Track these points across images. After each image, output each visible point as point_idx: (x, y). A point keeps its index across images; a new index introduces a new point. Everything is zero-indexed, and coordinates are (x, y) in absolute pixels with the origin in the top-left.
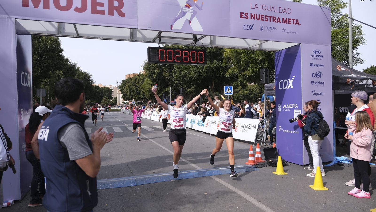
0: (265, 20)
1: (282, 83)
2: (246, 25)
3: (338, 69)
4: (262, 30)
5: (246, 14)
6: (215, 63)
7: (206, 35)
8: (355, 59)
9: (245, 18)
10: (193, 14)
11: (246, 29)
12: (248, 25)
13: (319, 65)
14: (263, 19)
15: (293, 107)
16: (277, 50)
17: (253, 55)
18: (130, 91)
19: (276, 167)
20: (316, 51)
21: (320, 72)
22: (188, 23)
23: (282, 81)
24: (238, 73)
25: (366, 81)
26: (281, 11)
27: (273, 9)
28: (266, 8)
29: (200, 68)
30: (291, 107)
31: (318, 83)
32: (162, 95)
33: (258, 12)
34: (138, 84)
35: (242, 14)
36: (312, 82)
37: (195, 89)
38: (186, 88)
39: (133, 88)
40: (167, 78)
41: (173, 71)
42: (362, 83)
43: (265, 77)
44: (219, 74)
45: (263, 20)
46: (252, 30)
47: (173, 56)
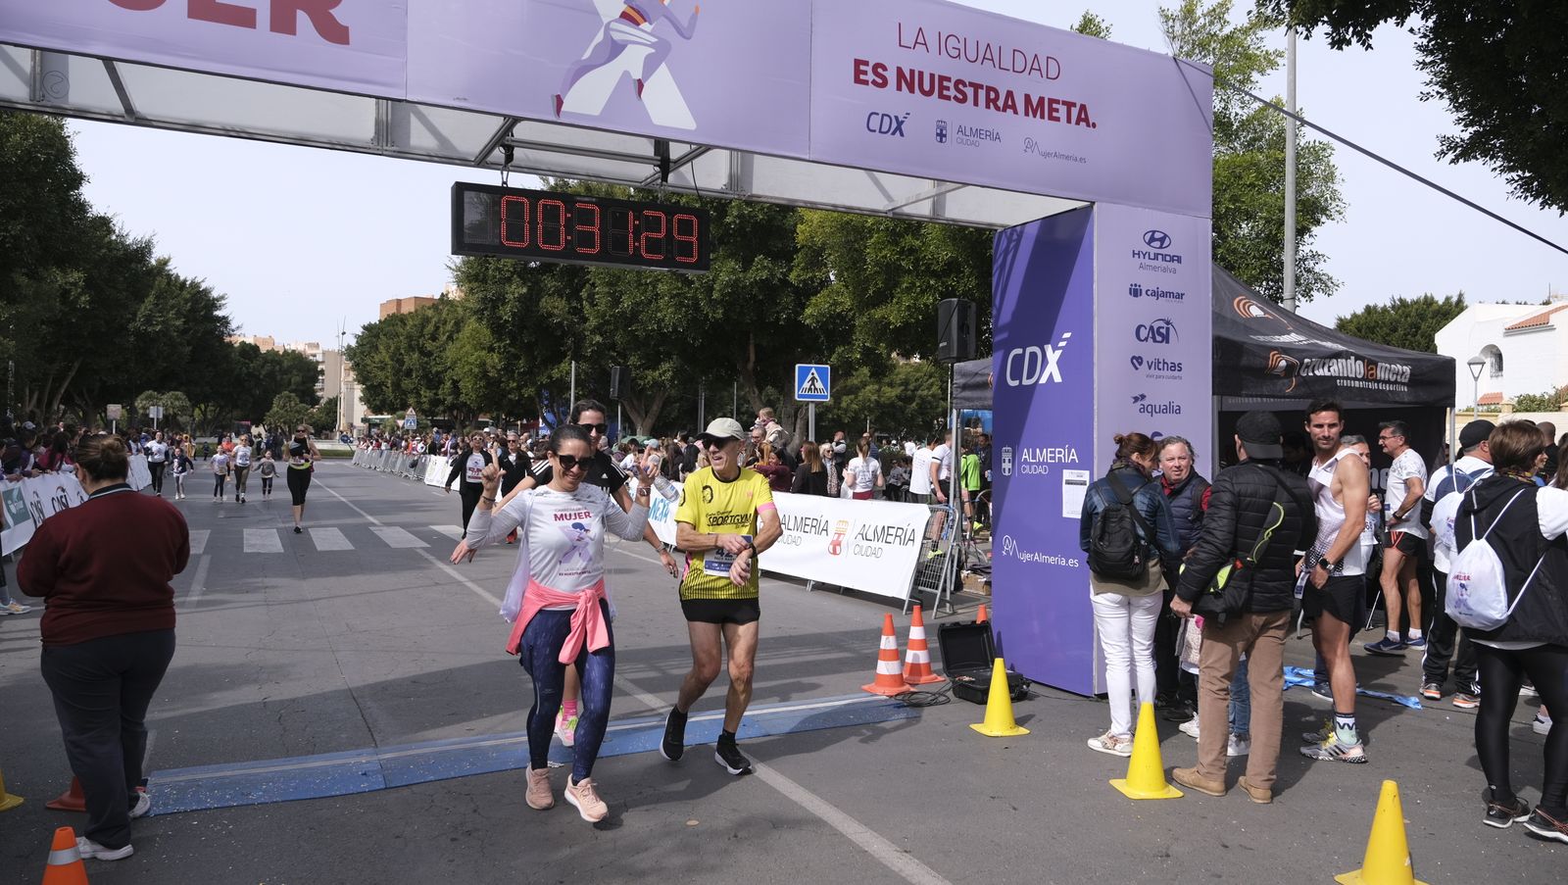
0: (956, 98)
1: (1019, 359)
2: (877, 114)
3: (1240, 311)
4: (944, 139)
5: (880, 70)
6: (761, 269)
7: (709, 148)
8: (1305, 274)
9: (874, 83)
10: (653, 51)
11: (874, 131)
12: (883, 115)
13: (1164, 294)
14: (945, 92)
15: (1060, 458)
16: (1002, 226)
17: (918, 239)
18: (397, 372)
19: (986, 703)
20: (1153, 235)
21: (1168, 323)
22: (634, 89)
23: (1019, 351)
24: (854, 314)
25: (1340, 365)
26: (1019, 68)
27: (987, 55)
28: (959, 50)
29: (697, 285)
30: (1051, 458)
31: (1157, 364)
32: (539, 394)
33: (929, 63)
34: (434, 341)
35: (862, 68)
36: (1137, 361)
37: (677, 372)
38: (637, 368)
39: (413, 359)
40: (560, 324)
41: (584, 294)
42: (1326, 369)
43: (958, 334)
44: (778, 313)
45: (948, 98)
46: (902, 135)
47: (562, 229)
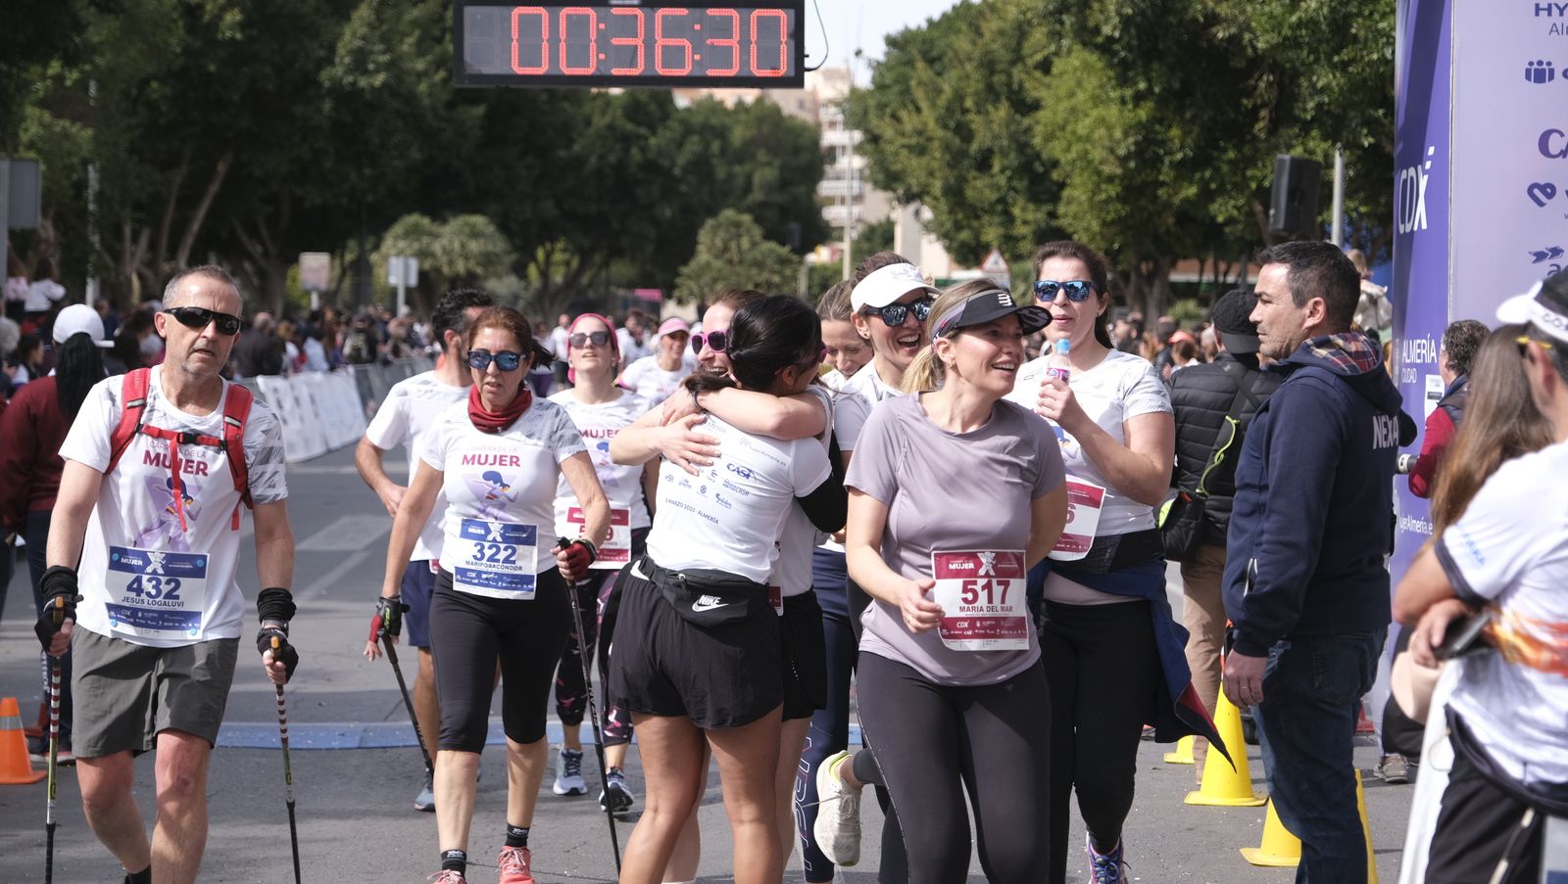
1: (1404, 190)
15: (1424, 357)
30: (1419, 356)
36: (1541, 192)
47: (593, 45)
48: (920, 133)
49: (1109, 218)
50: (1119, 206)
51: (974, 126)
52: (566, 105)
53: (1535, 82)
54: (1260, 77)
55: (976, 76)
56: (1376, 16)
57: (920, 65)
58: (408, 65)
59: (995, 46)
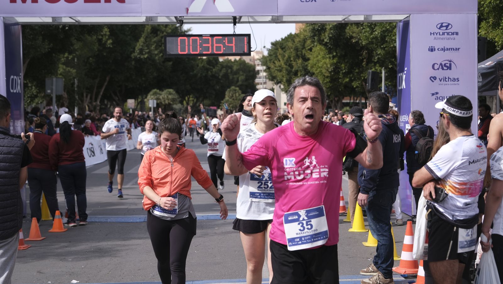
1: (399, 78)
13: (448, 49)
15: (405, 119)
16: (399, 21)
20: (442, 25)
21: (450, 61)
22: (212, 1)
31: (445, 79)
36: (433, 78)
46: (315, 1)
47: (198, 46)
48: (280, 66)
49: (327, 87)
50: (329, 84)
51: (293, 65)
52: (192, 61)
53: (431, 51)
54: (364, 51)
55: (294, 52)
56: (392, 36)
57: (280, 50)
58: (153, 52)
59: (298, 45)
